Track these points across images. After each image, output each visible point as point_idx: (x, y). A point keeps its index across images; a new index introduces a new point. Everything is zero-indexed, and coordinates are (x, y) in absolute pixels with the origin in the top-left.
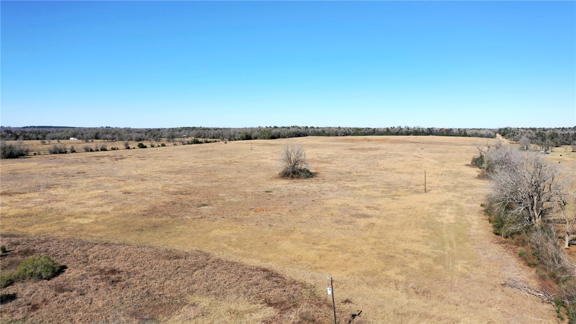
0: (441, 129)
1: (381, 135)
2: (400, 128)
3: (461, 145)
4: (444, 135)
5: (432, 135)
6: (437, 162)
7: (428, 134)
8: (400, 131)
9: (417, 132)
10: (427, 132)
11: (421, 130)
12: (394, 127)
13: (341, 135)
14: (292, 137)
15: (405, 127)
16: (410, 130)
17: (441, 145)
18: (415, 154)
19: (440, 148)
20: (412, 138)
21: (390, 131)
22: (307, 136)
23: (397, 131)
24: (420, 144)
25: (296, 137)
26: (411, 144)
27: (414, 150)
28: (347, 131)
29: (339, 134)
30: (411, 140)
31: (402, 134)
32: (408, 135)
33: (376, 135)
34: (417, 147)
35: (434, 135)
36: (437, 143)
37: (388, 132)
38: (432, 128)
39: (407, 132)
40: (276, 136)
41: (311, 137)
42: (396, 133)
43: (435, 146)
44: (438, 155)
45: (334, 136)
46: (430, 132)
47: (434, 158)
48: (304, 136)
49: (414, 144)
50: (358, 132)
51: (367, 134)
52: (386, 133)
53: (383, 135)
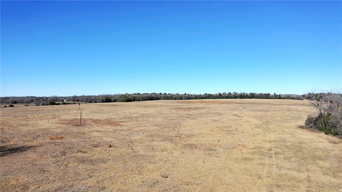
0: (261, 94)
1: (215, 98)
2: (230, 93)
3: (279, 105)
4: (263, 98)
5: (254, 98)
6: (258, 122)
8: (230, 95)
9: (242, 96)
10: (250, 96)
11: (245, 95)
12: (225, 93)
13: (185, 99)
14: (145, 100)
15: (234, 93)
16: (237, 95)
17: (262, 105)
18: (236, 112)
19: (261, 107)
20: (238, 100)
21: (222, 95)
22: (159, 99)
23: (227, 95)
24: (243, 105)
25: (148, 100)
26: (236, 105)
27: (236, 109)
28: (191, 96)
29: (183, 98)
30: (236, 102)
31: (231, 98)
32: (235, 98)
33: (211, 99)
34: (240, 106)
35: (256, 98)
36: (258, 104)
37: (220, 96)
38: (254, 93)
39: (235, 96)
40: (132, 99)
41: (162, 100)
42: (226, 97)
43: (257, 106)
44: (259, 114)
45: (180, 99)
46: (253, 96)
47: (255, 117)
48: (156, 100)
49: (238, 105)
50: (197, 96)
51: (204, 98)
52: (219, 97)
53: (216, 99)
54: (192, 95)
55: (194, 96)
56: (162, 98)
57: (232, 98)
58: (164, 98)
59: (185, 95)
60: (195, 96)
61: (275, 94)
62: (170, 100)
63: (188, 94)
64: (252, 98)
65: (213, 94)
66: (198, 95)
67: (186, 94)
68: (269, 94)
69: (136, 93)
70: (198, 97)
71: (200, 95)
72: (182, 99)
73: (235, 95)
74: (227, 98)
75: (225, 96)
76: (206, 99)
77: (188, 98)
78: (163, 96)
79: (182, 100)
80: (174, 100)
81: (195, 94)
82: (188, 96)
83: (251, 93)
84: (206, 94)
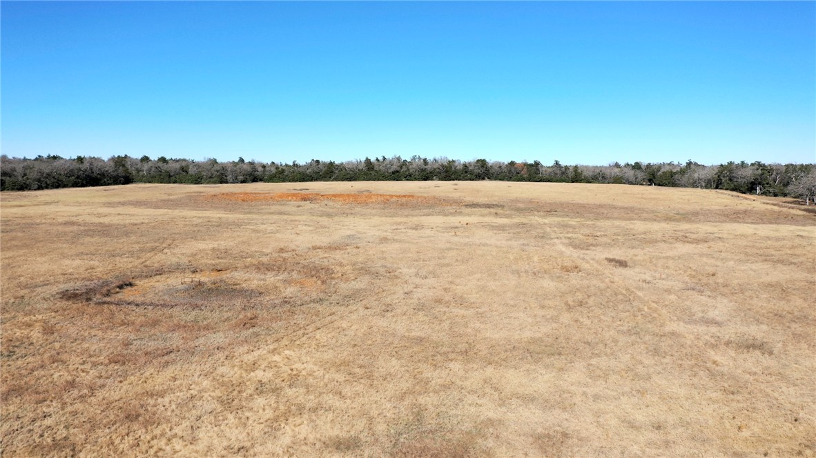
1: (350, 179)
4: (523, 179)
5: (489, 178)
7: (479, 177)
8: (404, 169)
10: (477, 171)
11: (460, 167)
12: (384, 159)
21: (376, 168)
23: (394, 168)
28: (260, 169)
31: (410, 177)
32: (426, 179)
33: (336, 180)
35: (496, 179)
37: (370, 171)
39: (423, 170)
42: (393, 173)
45: (215, 183)
50: (283, 171)
51: (310, 178)
52: (366, 174)
53: (355, 180)
54: (264, 167)
55: (274, 170)
56: (143, 176)
57: (416, 179)
58: (154, 177)
59: (241, 165)
60: (277, 168)
61: (557, 163)
62: (175, 182)
63: (251, 164)
64: (483, 179)
65: (342, 164)
66: (286, 165)
67: (242, 160)
68: (537, 164)
69: (45, 156)
70: (286, 173)
71: (295, 165)
72: (223, 181)
73: (424, 167)
74: (394, 180)
75: (390, 171)
76: (316, 180)
77: (250, 175)
78: (150, 170)
79: (227, 182)
80: (192, 183)
81: (277, 162)
82: (249, 169)
83: (478, 161)
84: (318, 162)
